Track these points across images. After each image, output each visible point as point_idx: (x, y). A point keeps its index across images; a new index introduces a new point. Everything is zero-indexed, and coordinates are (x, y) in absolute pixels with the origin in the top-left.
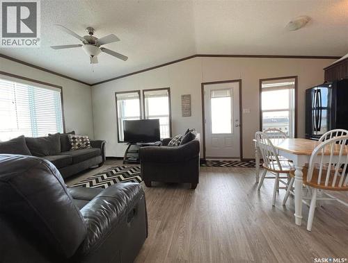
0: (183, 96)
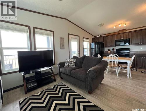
0: (61, 38)
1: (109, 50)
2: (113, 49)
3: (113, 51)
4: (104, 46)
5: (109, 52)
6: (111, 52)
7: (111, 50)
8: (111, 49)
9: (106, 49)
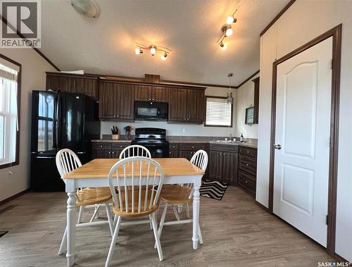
1: (115, 132)
2: (128, 129)
3: (129, 134)
4: (100, 115)
5: (116, 137)
6: (121, 138)
7: (123, 132)
8: (122, 126)
9: (105, 128)
